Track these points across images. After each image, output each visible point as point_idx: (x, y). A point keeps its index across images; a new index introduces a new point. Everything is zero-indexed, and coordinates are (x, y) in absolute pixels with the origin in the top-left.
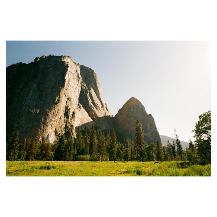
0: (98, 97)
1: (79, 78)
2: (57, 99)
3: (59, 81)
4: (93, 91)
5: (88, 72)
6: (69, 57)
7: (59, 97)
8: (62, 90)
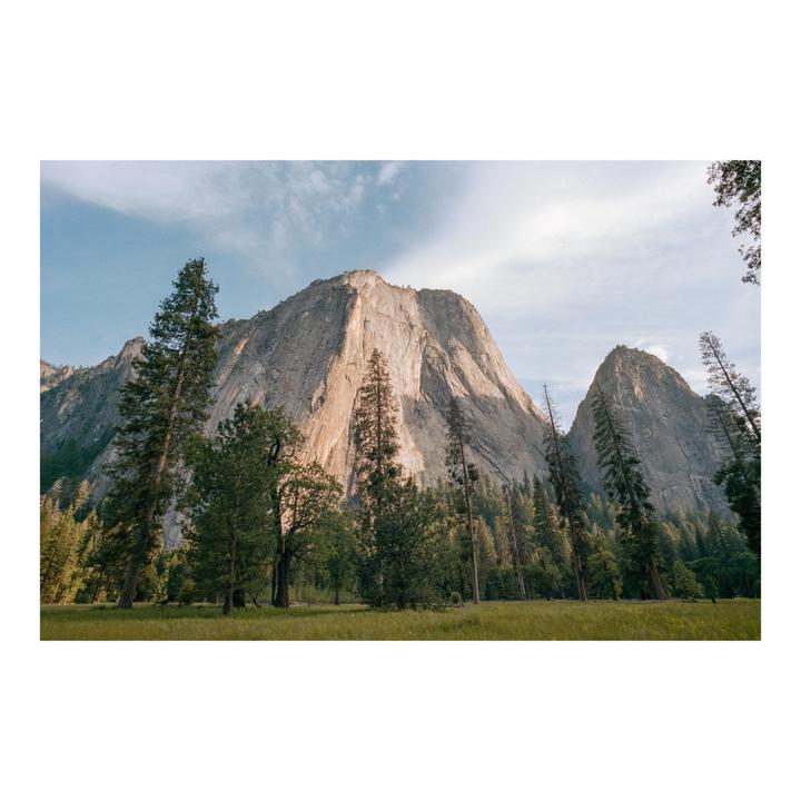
0: (488, 375)
1: (412, 327)
2: (318, 393)
3: (328, 342)
4: (465, 359)
5: (442, 303)
6: (368, 271)
7: (325, 389)
8: (334, 365)
